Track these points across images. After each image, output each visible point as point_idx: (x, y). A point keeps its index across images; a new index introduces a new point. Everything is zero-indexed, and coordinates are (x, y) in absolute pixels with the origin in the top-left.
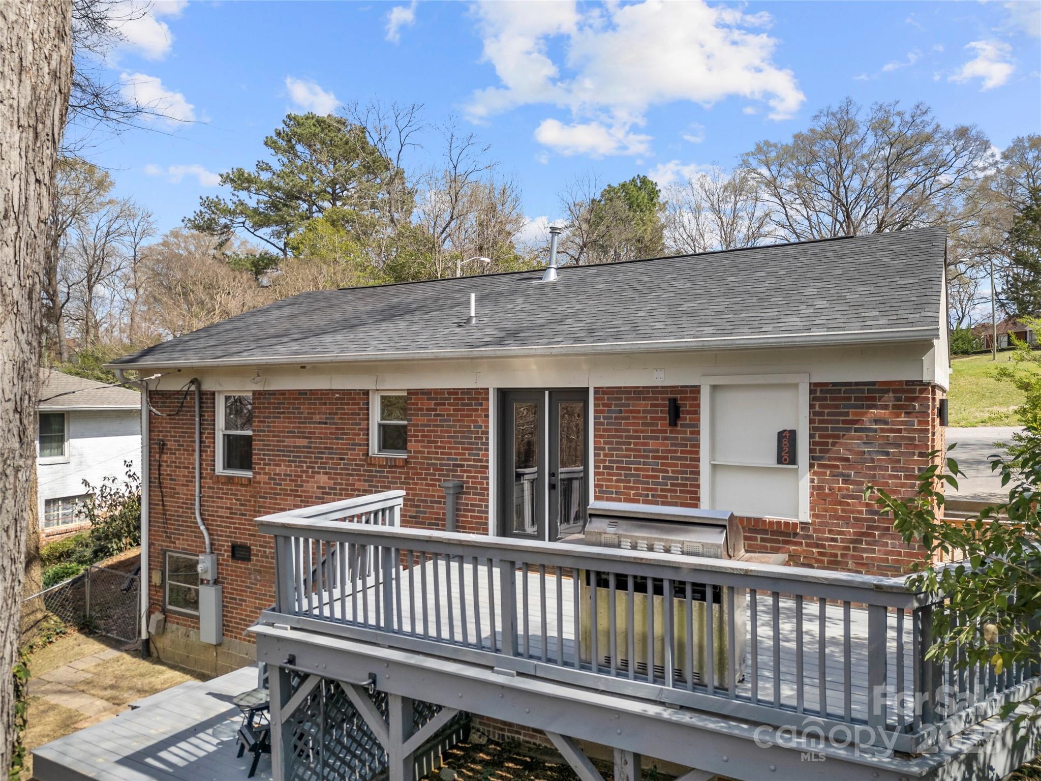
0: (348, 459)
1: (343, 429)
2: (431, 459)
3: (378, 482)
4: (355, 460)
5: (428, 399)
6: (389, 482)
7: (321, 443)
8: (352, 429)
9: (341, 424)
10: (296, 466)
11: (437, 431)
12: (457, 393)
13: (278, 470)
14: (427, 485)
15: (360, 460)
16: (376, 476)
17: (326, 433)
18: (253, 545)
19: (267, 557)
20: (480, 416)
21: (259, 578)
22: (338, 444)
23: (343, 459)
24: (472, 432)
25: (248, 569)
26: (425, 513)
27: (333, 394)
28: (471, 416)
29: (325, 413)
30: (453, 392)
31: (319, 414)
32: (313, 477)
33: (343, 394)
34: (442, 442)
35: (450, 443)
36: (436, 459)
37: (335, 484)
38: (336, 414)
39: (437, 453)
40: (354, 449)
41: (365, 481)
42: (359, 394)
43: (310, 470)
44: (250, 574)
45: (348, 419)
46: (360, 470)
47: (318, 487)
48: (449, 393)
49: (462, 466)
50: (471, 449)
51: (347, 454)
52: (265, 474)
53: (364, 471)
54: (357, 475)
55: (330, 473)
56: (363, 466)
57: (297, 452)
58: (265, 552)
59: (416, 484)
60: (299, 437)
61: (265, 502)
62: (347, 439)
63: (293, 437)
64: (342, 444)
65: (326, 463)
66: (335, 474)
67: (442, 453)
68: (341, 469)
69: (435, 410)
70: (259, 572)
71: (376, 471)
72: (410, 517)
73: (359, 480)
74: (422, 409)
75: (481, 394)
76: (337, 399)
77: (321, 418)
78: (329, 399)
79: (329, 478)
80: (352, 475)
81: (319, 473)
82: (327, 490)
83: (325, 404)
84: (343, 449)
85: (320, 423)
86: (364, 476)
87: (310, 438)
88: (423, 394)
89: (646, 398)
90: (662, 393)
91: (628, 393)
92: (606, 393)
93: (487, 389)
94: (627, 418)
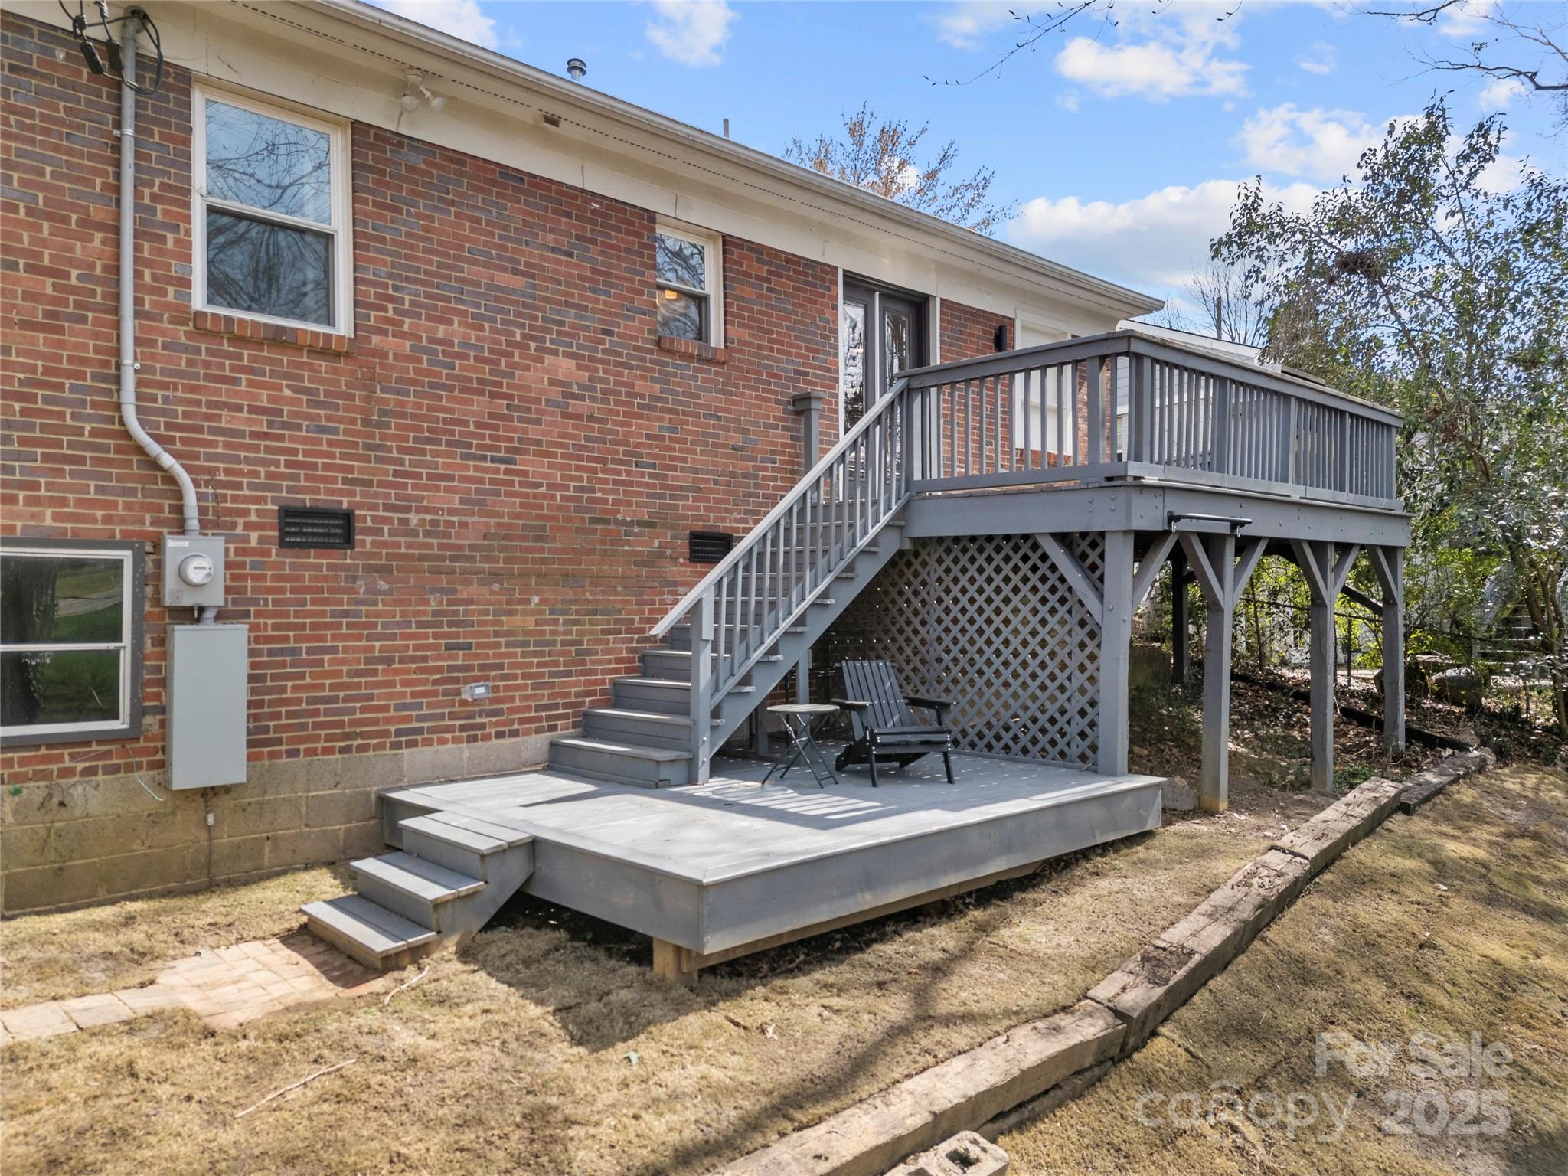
0: (620, 335)
1: (609, 275)
2: (763, 357)
3: (680, 385)
4: (636, 338)
5: (759, 261)
6: (697, 387)
7: (558, 292)
8: (626, 279)
9: (603, 264)
10: (493, 330)
11: (771, 315)
12: (798, 264)
13: (441, 331)
14: (758, 397)
15: (645, 340)
16: (675, 375)
17: (571, 275)
18: (362, 506)
19: (413, 533)
20: (826, 305)
21: (383, 585)
22: (597, 301)
23: (609, 333)
24: (818, 327)
25: (347, 568)
26: (756, 442)
27: (587, 202)
28: (815, 302)
29: (569, 235)
30: (793, 260)
31: (552, 231)
32: (541, 360)
33: (608, 207)
34: (779, 333)
35: (790, 336)
36: (769, 358)
37: (591, 379)
38: (594, 242)
39: (771, 350)
40: (633, 319)
41: (654, 380)
42: (642, 217)
43: (533, 345)
44: (354, 579)
45: (619, 258)
46: (643, 360)
47: (552, 382)
48: (787, 261)
49: (806, 374)
50: (817, 351)
51: (618, 325)
52: (403, 335)
53: (652, 361)
54: (639, 367)
55: (582, 357)
56: (650, 352)
57: (497, 299)
58: (405, 521)
59: (742, 395)
60: (504, 269)
61: (401, 404)
62: (615, 296)
63: (486, 265)
64: (605, 303)
65: (572, 336)
66: (591, 359)
67: (779, 351)
68: (605, 351)
69: (768, 281)
70: (385, 571)
71: (676, 366)
72: (734, 448)
73: (644, 378)
74: (749, 275)
75: (828, 273)
76: (594, 212)
77: (556, 241)
78: (578, 207)
79: (579, 367)
80: (630, 367)
81: (555, 353)
82: (575, 389)
83: (568, 215)
84: (609, 314)
85: (553, 250)
86: (653, 370)
87: (532, 276)
88: (751, 249)
89: (978, 323)
90: (989, 319)
91: (966, 312)
92: (948, 307)
93: (836, 268)
94: (965, 341)
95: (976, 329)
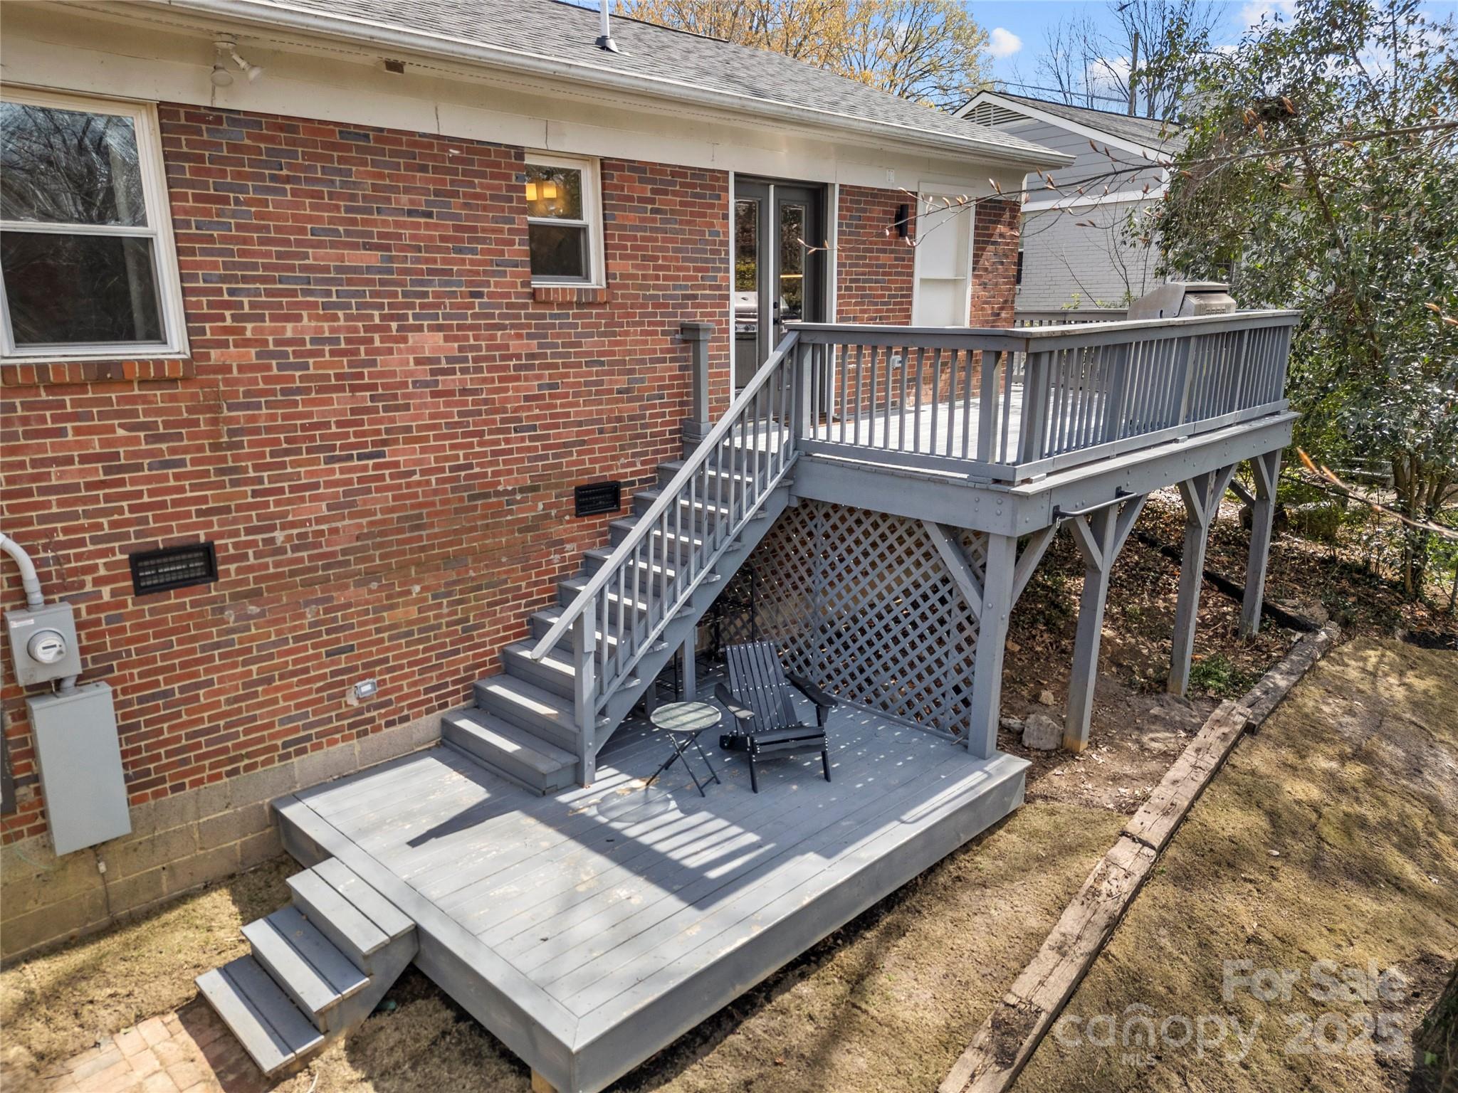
0: (491, 295)
1: (474, 229)
2: (647, 288)
3: (558, 336)
4: (508, 295)
5: (641, 180)
6: (578, 335)
7: (418, 261)
8: (494, 231)
9: (468, 218)
10: (348, 318)
11: (656, 240)
12: (684, 175)
13: (289, 330)
14: (643, 333)
15: (518, 295)
16: (553, 326)
17: (431, 238)
18: (221, 535)
19: (282, 551)
20: (715, 216)
21: (253, 609)
22: (463, 261)
23: (479, 295)
24: (707, 242)
25: (212, 601)
26: (642, 380)
27: (444, 148)
28: (704, 215)
29: (426, 192)
30: (679, 172)
31: (407, 190)
32: (405, 340)
33: (469, 151)
34: (665, 258)
35: (677, 259)
36: (656, 287)
37: (461, 349)
38: (455, 194)
39: (657, 277)
40: (504, 274)
41: (530, 336)
42: (508, 155)
43: (394, 325)
44: (222, 610)
45: (485, 208)
46: (518, 317)
47: (418, 362)
48: (673, 174)
49: (695, 297)
50: (706, 270)
51: (488, 284)
52: (247, 343)
53: (528, 316)
54: (513, 326)
55: (450, 327)
56: (525, 306)
57: (350, 282)
58: (272, 540)
59: (627, 333)
60: (354, 246)
61: (253, 419)
62: (483, 252)
63: (334, 245)
64: (472, 262)
65: (437, 306)
66: (460, 327)
67: (666, 278)
68: (475, 316)
69: (652, 201)
70: (255, 595)
71: (553, 316)
72: (619, 392)
73: (519, 336)
74: (631, 199)
75: (718, 179)
76: (454, 159)
77: (412, 202)
78: (434, 158)
79: (446, 339)
80: (503, 327)
81: (419, 328)
82: (444, 365)
83: (424, 169)
84: (477, 273)
85: (410, 213)
86: (529, 326)
87: (387, 248)
88: (632, 169)
89: (879, 204)
90: (891, 198)
91: (866, 195)
92: (848, 193)
93: (727, 173)
94: (864, 227)
95: (877, 212)
